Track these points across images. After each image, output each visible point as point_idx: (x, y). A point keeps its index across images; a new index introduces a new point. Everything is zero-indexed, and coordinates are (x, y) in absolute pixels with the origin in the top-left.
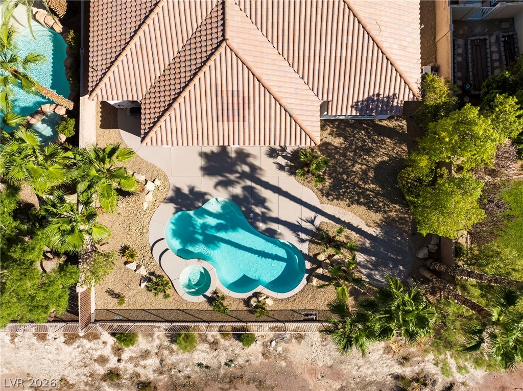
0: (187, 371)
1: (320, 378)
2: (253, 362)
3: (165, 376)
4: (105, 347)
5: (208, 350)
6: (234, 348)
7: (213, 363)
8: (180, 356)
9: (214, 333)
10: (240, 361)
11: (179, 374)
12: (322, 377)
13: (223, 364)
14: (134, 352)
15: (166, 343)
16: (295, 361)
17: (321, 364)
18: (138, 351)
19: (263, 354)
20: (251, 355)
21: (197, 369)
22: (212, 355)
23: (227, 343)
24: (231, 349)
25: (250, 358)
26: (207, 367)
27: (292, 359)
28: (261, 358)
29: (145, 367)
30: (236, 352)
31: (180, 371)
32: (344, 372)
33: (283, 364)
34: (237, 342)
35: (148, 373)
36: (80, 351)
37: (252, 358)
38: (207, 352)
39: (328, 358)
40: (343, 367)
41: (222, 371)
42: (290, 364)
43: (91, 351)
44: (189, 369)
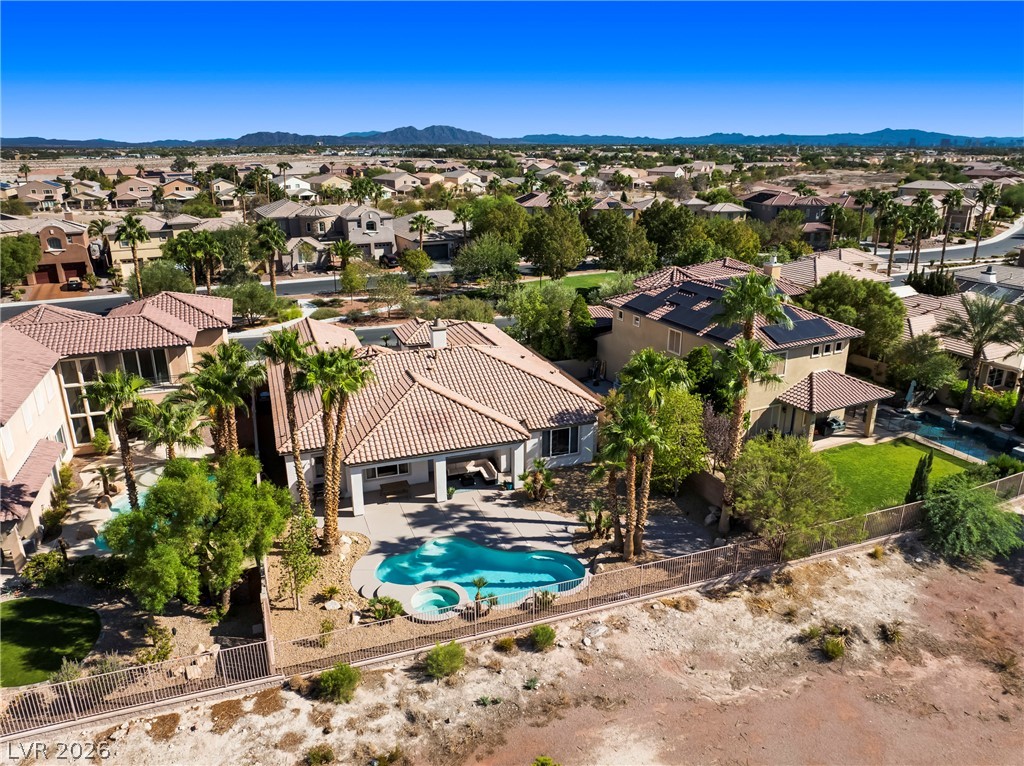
0: (460, 717)
1: (690, 670)
2: (569, 675)
3: (420, 737)
4: (295, 716)
5: (487, 676)
6: (528, 662)
7: (505, 693)
8: (441, 699)
9: (487, 653)
10: (548, 677)
11: (447, 727)
12: (692, 668)
13: (520, 689)
14: (354, 712)
15: (411, 685)
16: (636, 656)
17: (678, 653)
18: (361, 709)
19: (580, 660)
20: (561, 666)
21: (478, 709)
22: (495, 682)
23: (515, 660)
24: (524, 665)
25: (562, 669)
26: (495, 702)
27: (628, 655)
28: (579, 666)
29: (379, 731)
30: (535, 667)
31: (447, 721)
32: (720, 654)
33: (620, 665)
34: (529, 653)
35: (386, 740)
36: (243, 738)
37: (565, 669)
38: (485, 681)
39: (681, 640)
40: (712, 648)
41: (524, 700)
42: (629, 663)
43: (267, 732)
44: (462, 714)
